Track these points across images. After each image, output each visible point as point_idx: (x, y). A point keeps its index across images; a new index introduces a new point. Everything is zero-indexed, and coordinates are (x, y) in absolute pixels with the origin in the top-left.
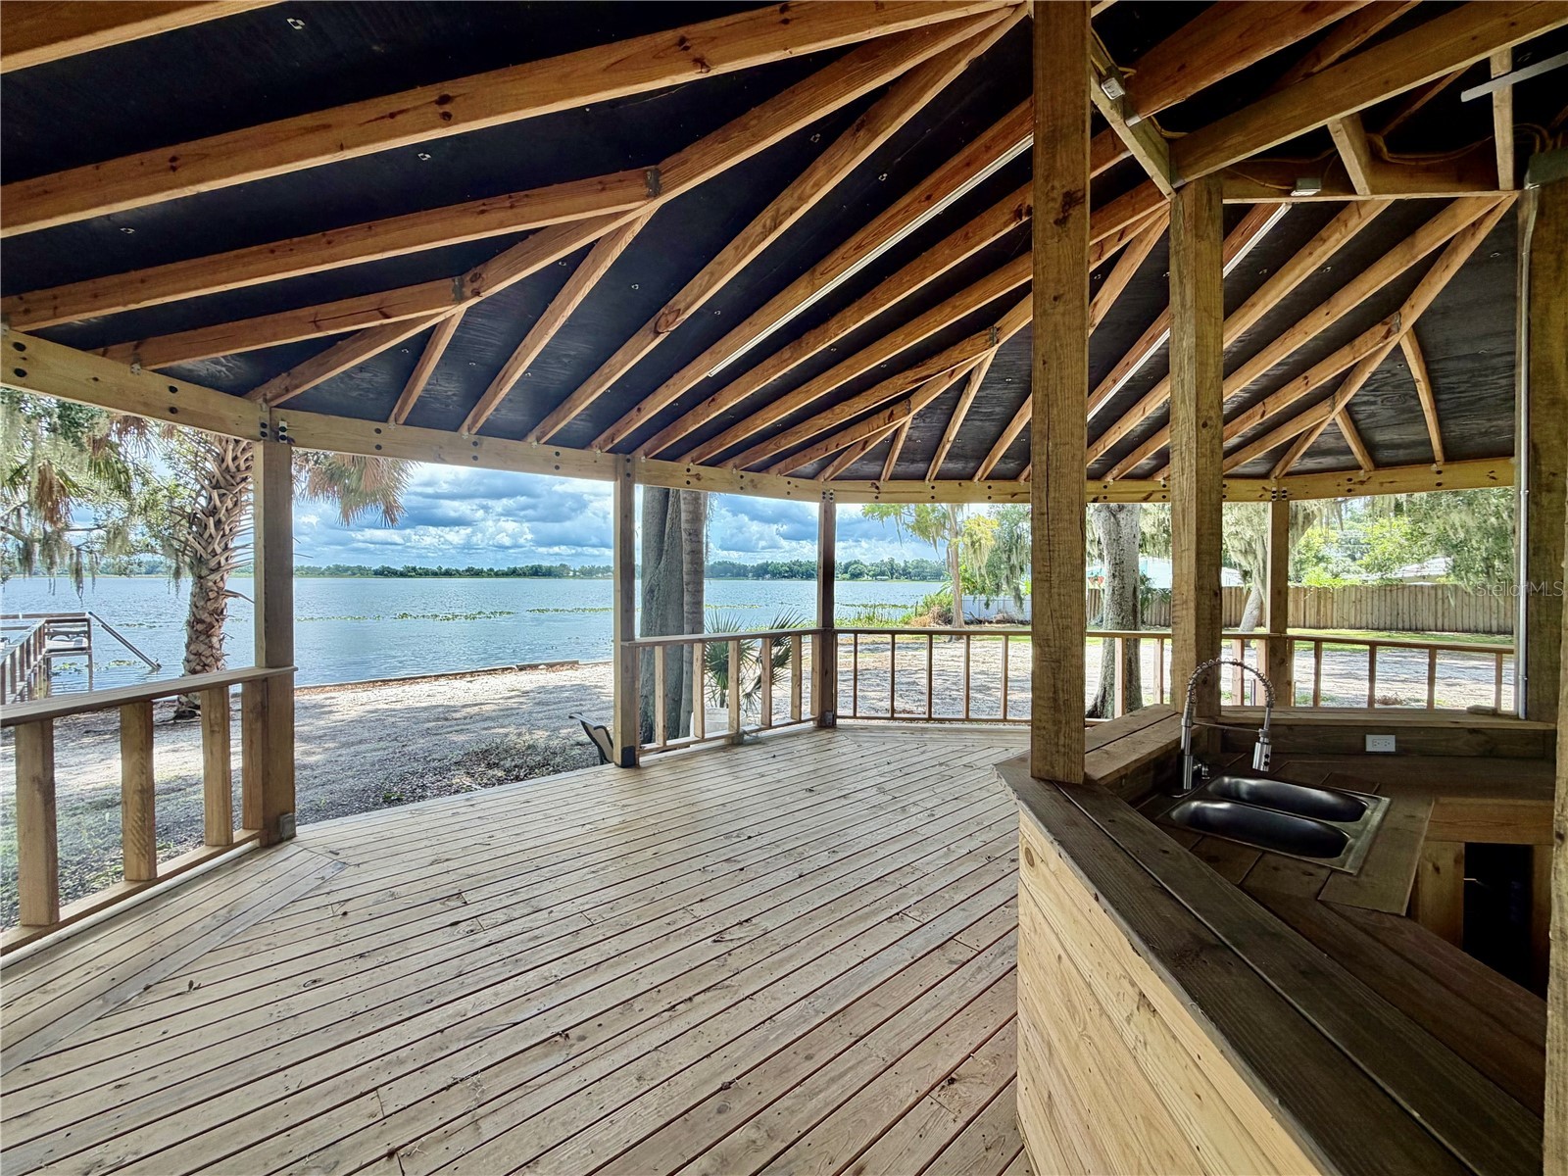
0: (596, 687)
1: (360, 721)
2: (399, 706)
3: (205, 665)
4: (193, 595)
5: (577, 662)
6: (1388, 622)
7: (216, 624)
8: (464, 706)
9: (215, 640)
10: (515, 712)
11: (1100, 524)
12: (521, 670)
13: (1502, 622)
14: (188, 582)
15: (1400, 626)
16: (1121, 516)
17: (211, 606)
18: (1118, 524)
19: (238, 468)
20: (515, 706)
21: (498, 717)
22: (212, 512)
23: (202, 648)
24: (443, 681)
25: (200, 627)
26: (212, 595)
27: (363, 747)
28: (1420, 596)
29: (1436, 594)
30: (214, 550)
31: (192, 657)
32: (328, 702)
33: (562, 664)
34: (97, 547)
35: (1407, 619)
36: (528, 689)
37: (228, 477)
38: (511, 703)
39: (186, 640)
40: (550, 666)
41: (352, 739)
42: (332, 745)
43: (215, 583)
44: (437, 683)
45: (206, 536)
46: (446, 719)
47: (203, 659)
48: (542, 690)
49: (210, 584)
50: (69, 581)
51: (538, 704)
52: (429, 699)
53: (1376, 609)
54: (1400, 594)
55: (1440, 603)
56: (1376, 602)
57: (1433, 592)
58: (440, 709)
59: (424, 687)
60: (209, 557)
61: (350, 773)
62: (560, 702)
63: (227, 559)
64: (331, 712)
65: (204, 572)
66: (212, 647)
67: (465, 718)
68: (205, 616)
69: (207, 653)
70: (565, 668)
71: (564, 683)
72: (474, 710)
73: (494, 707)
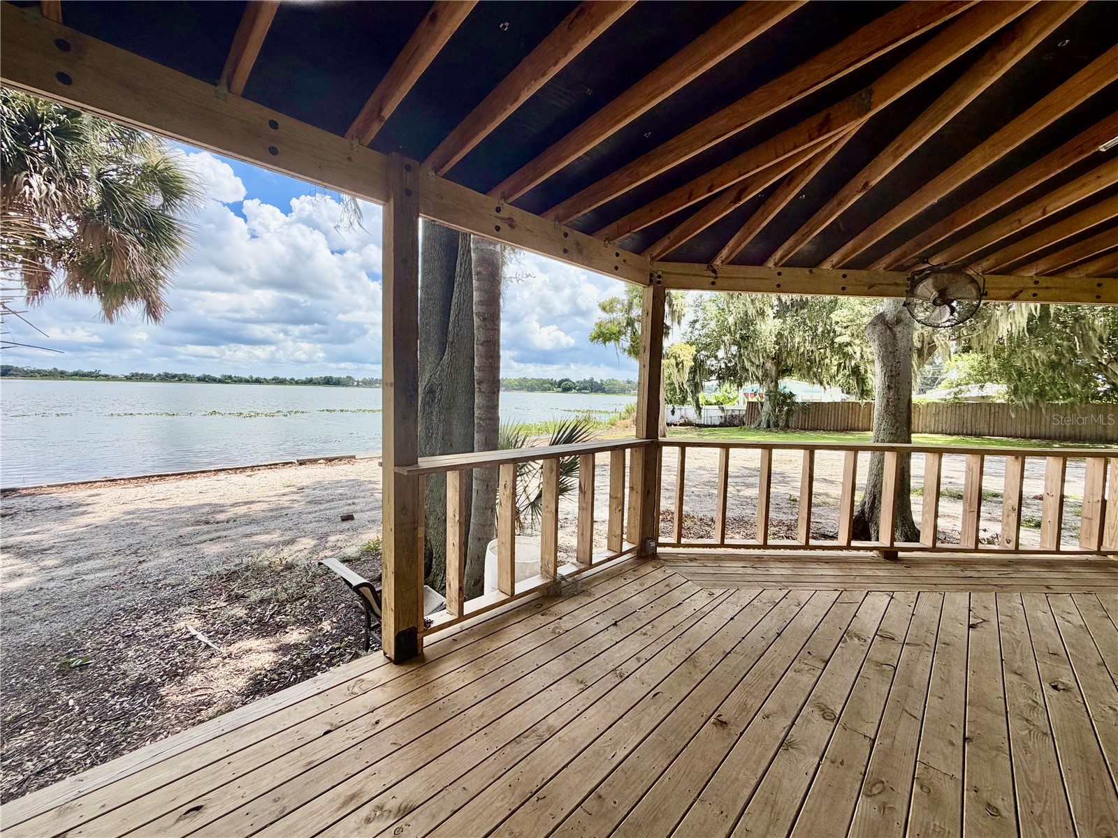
0: (370, 482)
1: (108, 526)
2: (164, 505)
5: (354, 457)
6: (957, 429)
8: (234, 505)
10: (284, 512)
11: (876, 337)
12: (301, 464)
13: (1033, 430)
15: (965, 432)
16: (898, 329)
18: (894, 335)
20: (287, 504)
21: (266, 519)
24: (222, 475)
28: (979, 412)
29: (990, 410)
32: (89, 500)
33: (340, 459)
35: (969, 428)
36: (304, 484)
38: (284, 501)
40: (330, 460)
41: (82, 553)
42: (51, 563)
44: (215, 478)
46: (207, 523)
48: (319, 486)
51: (310, 502)
52: (201, 496)
53: (949, 419)
54: (966, 410)
55: (992, 416)
56: (949, 415)
57: (988, 409)
58: (206, 509)
59: (201, 482)
62: (332, 500)
64: (83, 513)
67: (230, 520)
70: (343, 462)
71: (340, 478)
72: (242, 510)
73: (265, 506)
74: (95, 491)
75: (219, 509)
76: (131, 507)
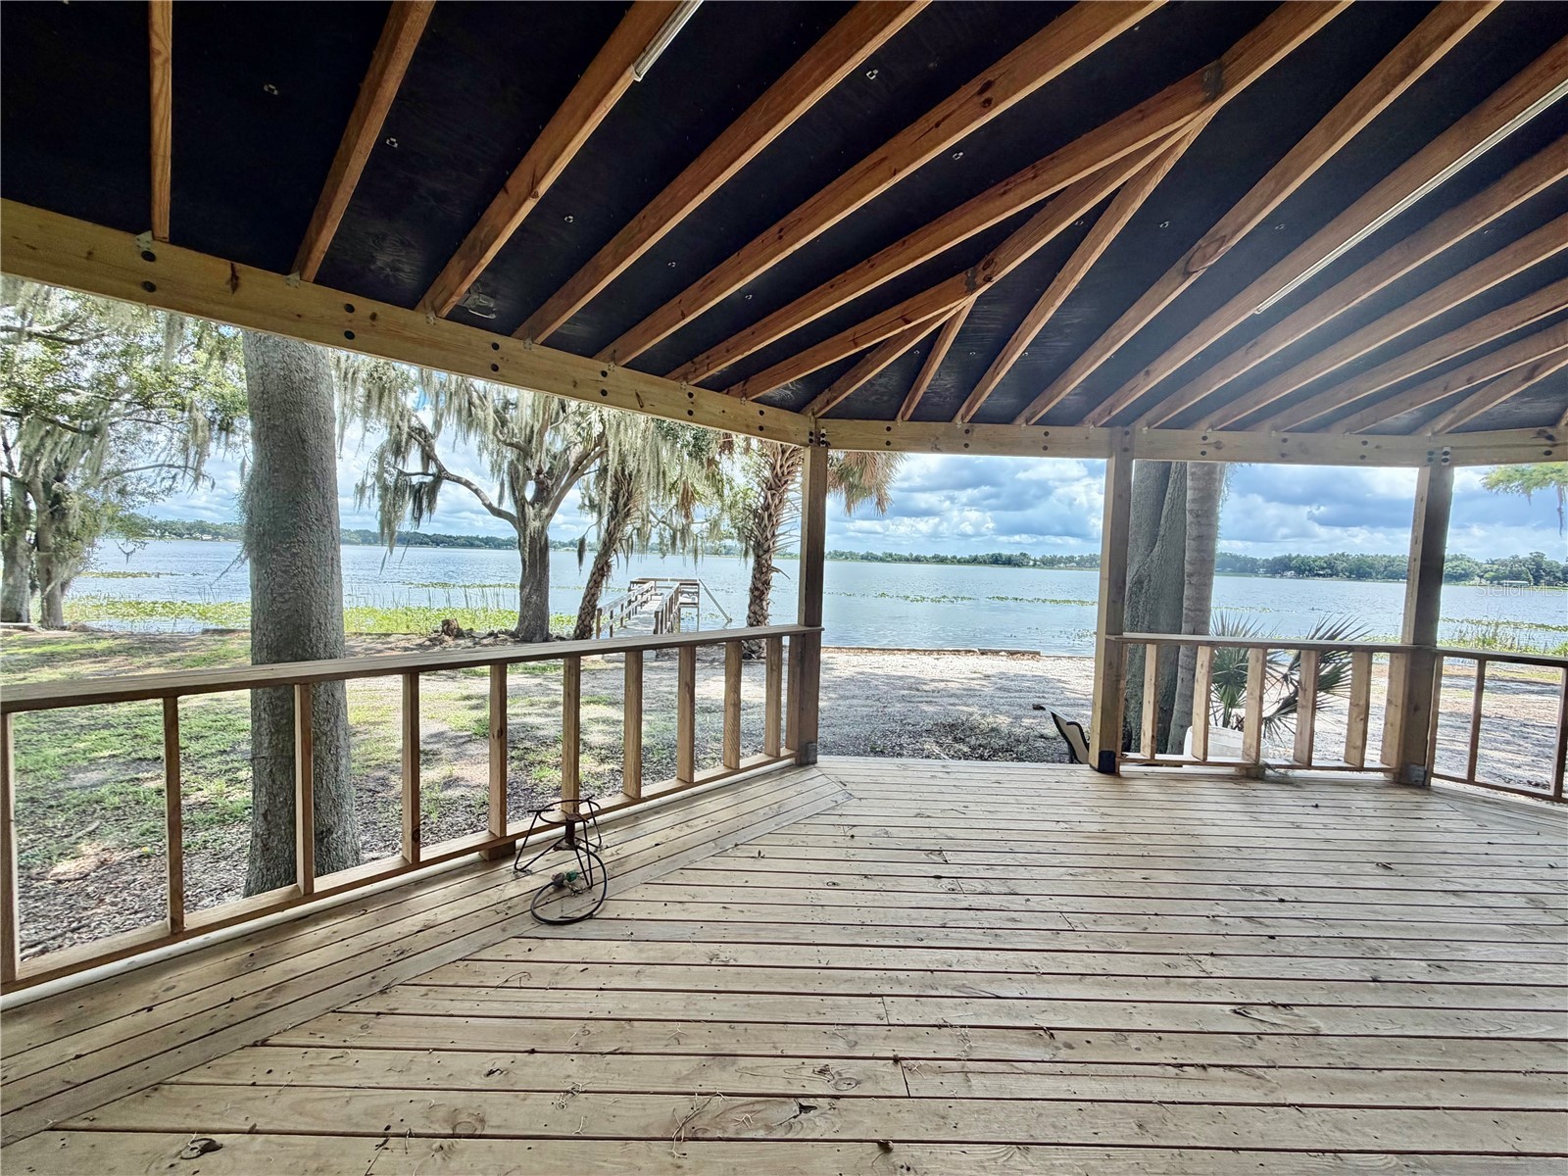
0: (1059, 681)
1: (851, 680)
2: (879, 672)
3: (758, 621)
4: (754, 570)
5: (1038, 653)
7: (765, 591)
8: (932, 681)
9: (764, 603)
10: (978, 693)
12: (982, 654)
14: (751, 560)
17: (763, 578)
19: (783, 474)
20: (978, 687)
21: (962, 696)
22: (766, 507)
23: (757, 608)
24: (914, 655)
25: (757, 593)
26: (764, 570)
27: (855, 702)
30: (766, 537)
31: (751, 614)
32: (830, 660)
33: (1023, 653)
34: (705, 535)
36: (989, 673)
37: (777, 481)
38: (974, 684)
39: (748, 601)
40: (1012, 653)
41: (847, 693)
42: (833, 696)
43: (766, 561)
44: (909, 656)
45: (763, 526)
46: (918, 690)
47: (758, 616)
48: (1003, 676)
49: (764, 562)
50: (690, 558)
51: (1000, 689)
59: (898, 659)
60: (764, 541)
61: (846, 721)
62: (1021, 691)
63: (773, 543)
64: (832, 669)
65: (761, 553)
66: (762, 608)
67: (933, 691)
68: (760, 585)
69: (760, 612)
70: (1026, 657)
71: (1025, 673)
72: (941, 685)
73: (958, 686)
74: (831, 655)
75: (922, 681)
76: (858, 670)
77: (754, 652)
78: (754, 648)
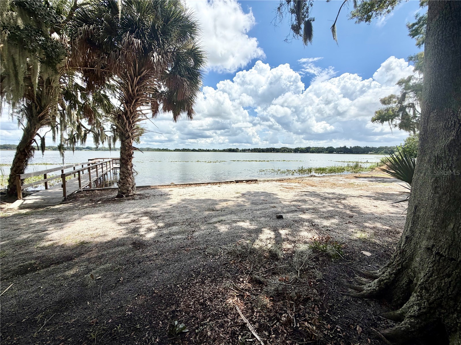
2: (194, 198)
3: (126, 177)
4: (121, 148)
5: (257, 180)
7: (129, 160)
8: (220, 201)
9: (129, 167)
12: (237, 182)
17: (127, 153)
19: (134, 94)
20: (242, 203)
22: (126, 113)
23: (124, 170)
24: (209, 185)
25: (123, 161)
26: (127, 148)
30: (127, 130)
31: (121, 173)
33: (252, 181)
36: (243, 192)
37: (130, 98)
40: (247, 181)
43: (128, 143)
44: (207, 186)
45: (124, 124)
47: (125, 174)
48: (250, 194)
49: (126, 144)
52: (205, 195)
58: (210, 202)
60: (125, 132)
62: (262, 203)
63: (132, 134)
64: (169, 199)
65: (124, 139)
66: (128, 169)
68: (125, 157)
69: (126, 172)
70: (253, 182)
71: (257, 191)
72: (224, 204)
75: (215, 202)
76: (183, 198)
77: (124, 193)
78: (124, 191)
